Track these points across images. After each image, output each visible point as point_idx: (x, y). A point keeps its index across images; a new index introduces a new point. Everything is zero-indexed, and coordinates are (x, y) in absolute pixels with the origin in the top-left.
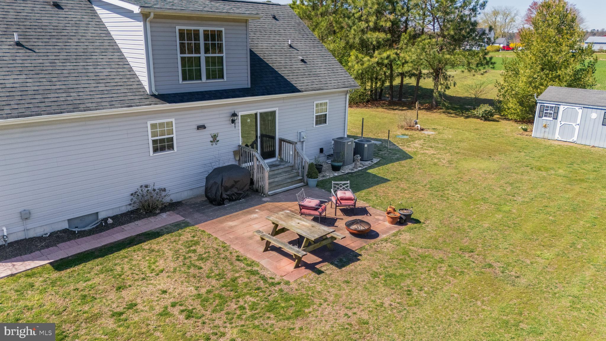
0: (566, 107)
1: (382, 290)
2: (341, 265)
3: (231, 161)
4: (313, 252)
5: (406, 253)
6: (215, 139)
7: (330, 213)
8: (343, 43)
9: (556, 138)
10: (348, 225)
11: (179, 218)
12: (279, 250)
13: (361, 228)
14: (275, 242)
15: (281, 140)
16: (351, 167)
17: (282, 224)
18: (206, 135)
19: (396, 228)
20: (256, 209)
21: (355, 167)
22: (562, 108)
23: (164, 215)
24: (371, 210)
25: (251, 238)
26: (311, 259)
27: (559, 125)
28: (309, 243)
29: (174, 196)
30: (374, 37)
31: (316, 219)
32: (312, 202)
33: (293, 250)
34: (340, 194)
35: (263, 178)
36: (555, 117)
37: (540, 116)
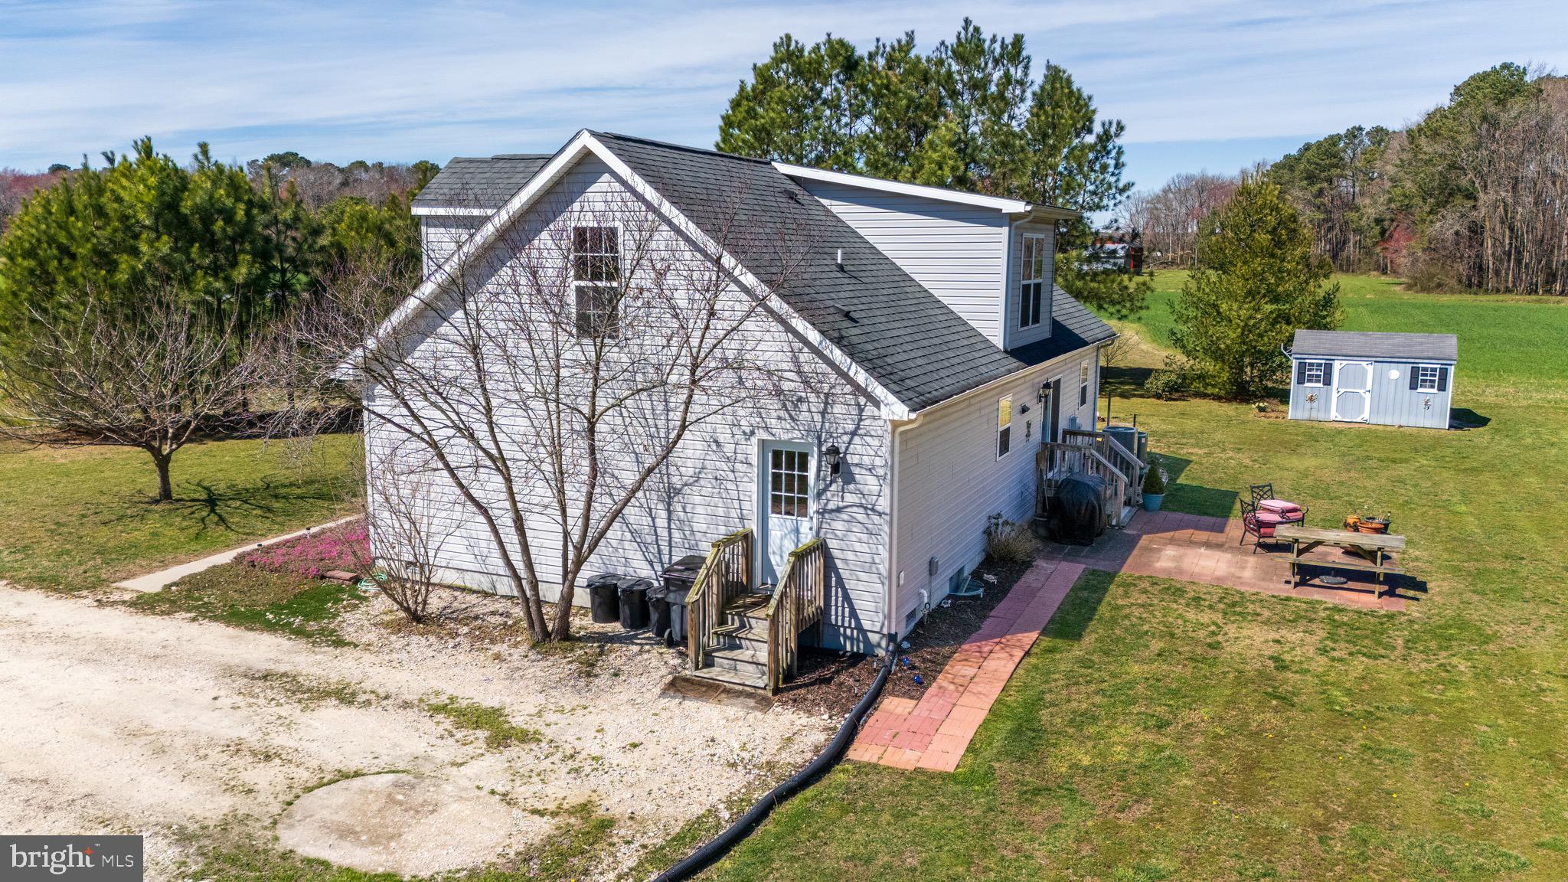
0: (1345, 363)
6: (1028, 431)
9: (1333, 418)
15: (1067, 432)
22: (1337, 366)
27: (1335, 395)
36: (1328, 382)
37: (1300, 381)
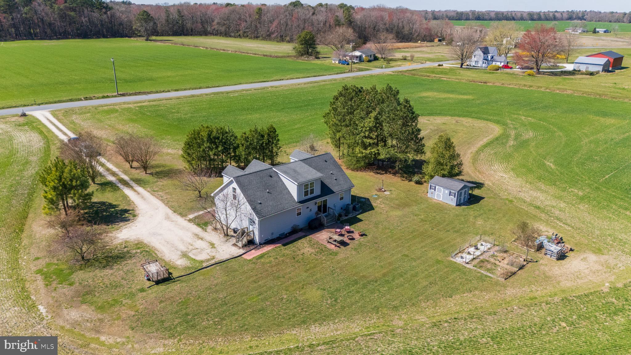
1: (353, 251)
2: (345, 246)
3: (314, 217)
4: (339, 243)
5: (361, 244)
6: (311, 210)
7: (343, 233)
8: (353, 141)
9: (435, 198)
10: (348, 237)
11: (304, 234)
12: (331, 243)
13: (351, 237)
14: (330, 241)
15: (329, 208)
16: (351, 214)
17: (331, 237)
18: (309, 209)
19: (360, 237)
20: (323, 231)
21: (353, 215)
22: (437, 187)
23: (300, 233)
24: (355, 232)
25: (324, 239)
26: (338, 245)
27: (436, 194)
28: (338, 241)
29: (301, 227)
30: (368, 141)
31: (339, 235)
32: (338, 230)
33: (334, 243)
34: (346, 227)
35: (324, 221)
36: (435, 190)
37: (430, 189)
